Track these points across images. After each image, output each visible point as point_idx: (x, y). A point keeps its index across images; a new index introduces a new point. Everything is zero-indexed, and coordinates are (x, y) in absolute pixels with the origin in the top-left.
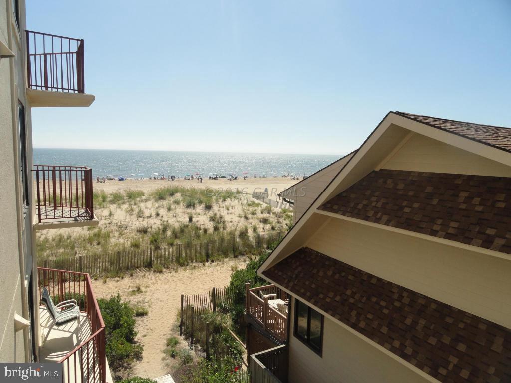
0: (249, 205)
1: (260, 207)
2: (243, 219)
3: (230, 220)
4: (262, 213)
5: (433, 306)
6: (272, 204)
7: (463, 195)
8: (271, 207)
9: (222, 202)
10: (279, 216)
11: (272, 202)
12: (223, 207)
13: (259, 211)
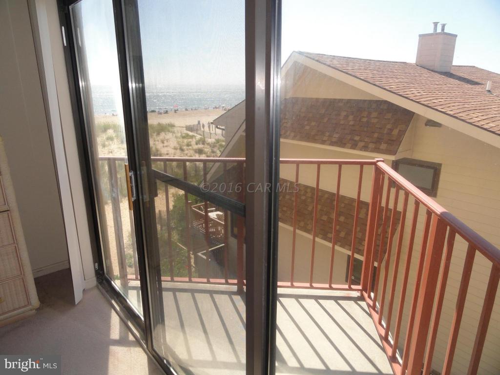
0: (183, 137)
1: (194, 139)
2: (178, 151)
3: (166, 153)
4: (197, 144)
5: (326, 196)
6: (206, 135)
7: (344, 114)
8: (204, 138)
9: (157, 135)
10: (213, 146)
11: (205, 134)
12: (158, 141)
13: (193, 142)
